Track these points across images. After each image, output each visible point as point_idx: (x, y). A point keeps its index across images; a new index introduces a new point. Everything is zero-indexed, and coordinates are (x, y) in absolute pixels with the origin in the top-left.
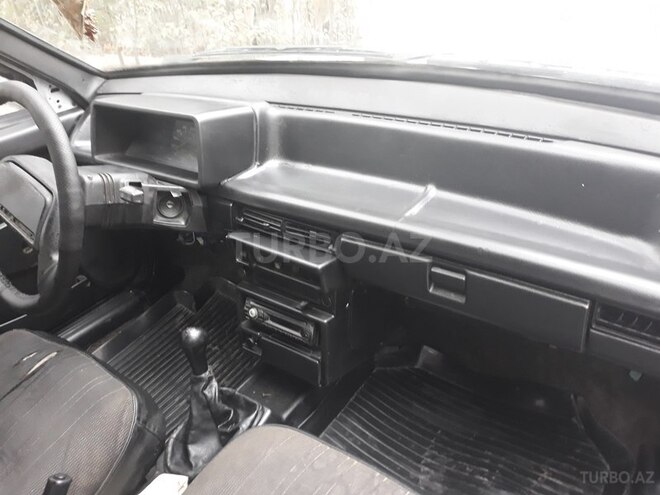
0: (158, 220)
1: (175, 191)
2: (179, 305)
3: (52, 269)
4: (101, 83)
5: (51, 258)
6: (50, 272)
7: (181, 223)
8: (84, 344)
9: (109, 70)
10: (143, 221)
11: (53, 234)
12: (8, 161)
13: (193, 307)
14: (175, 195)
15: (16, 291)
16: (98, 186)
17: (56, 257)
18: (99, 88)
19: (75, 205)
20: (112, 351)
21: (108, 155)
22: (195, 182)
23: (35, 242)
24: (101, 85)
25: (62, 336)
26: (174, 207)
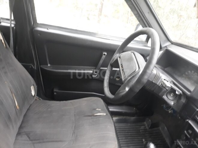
0: (165, 97)
1: (178, 91)
2: (145, 123)
3: (124, 92)
4: (169, 44)
5: (125, 88)
6: (122, 92)
7: (172, 103)
8: (113, 114)
9: (174, 42)
10: (160, 94)
11: (131, 81)
12: (132, 52)
13: (149, 127)
14: (177, 93)
15: (109, 90)
16: (154, 74)
17: (127, 89)
18: (168, 45)
19: (146, 77)
20: (118, 121)
21: (160, 66)
22: (188, 93)
23: (124, 80)
24: (169, 45)
25: (109, 107)
26: (173, 96)
